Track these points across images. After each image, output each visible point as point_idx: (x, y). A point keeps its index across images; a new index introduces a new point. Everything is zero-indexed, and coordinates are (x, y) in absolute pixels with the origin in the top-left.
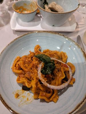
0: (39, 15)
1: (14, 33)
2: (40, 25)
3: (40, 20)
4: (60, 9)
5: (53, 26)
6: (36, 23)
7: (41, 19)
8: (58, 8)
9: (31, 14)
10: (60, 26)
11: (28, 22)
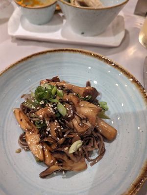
0: (61, 14)
1: (13, 41)
2: (59, 32)
3: (62, 22)
4: (97, 5)
5: (83, 33)
6: (53, 27)
7: (65, 21)
8: (93, 2)
9: (44, 10)
10: (95, 36)
11: (40, 24)
